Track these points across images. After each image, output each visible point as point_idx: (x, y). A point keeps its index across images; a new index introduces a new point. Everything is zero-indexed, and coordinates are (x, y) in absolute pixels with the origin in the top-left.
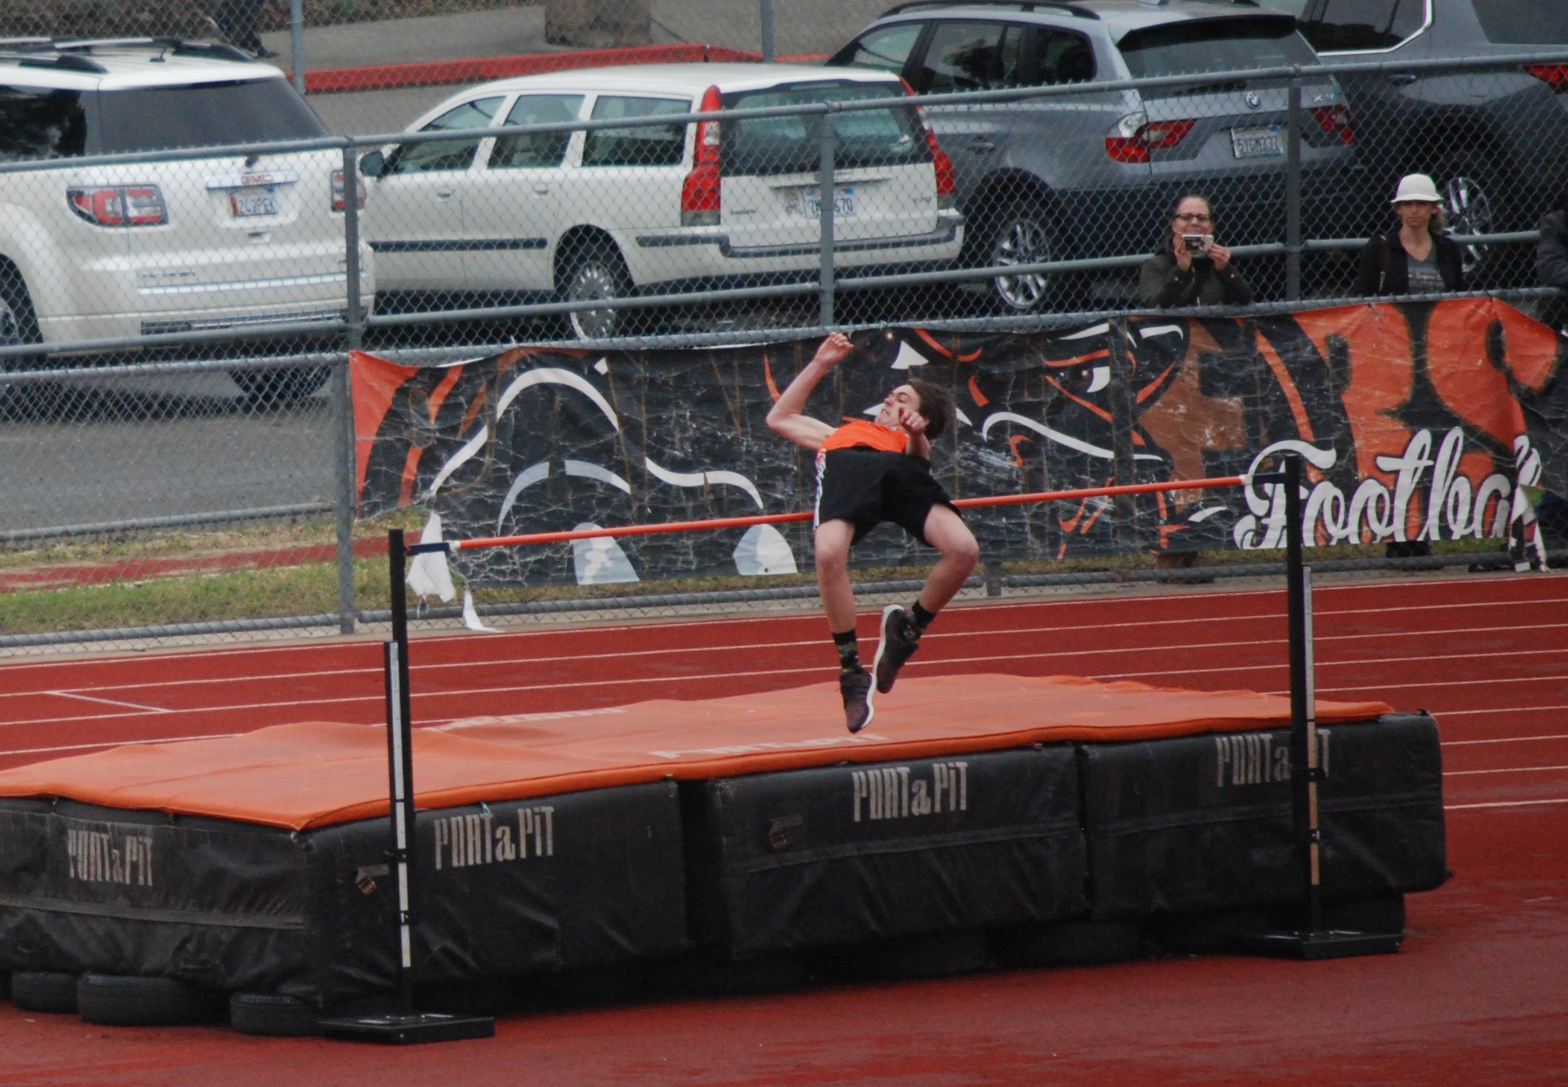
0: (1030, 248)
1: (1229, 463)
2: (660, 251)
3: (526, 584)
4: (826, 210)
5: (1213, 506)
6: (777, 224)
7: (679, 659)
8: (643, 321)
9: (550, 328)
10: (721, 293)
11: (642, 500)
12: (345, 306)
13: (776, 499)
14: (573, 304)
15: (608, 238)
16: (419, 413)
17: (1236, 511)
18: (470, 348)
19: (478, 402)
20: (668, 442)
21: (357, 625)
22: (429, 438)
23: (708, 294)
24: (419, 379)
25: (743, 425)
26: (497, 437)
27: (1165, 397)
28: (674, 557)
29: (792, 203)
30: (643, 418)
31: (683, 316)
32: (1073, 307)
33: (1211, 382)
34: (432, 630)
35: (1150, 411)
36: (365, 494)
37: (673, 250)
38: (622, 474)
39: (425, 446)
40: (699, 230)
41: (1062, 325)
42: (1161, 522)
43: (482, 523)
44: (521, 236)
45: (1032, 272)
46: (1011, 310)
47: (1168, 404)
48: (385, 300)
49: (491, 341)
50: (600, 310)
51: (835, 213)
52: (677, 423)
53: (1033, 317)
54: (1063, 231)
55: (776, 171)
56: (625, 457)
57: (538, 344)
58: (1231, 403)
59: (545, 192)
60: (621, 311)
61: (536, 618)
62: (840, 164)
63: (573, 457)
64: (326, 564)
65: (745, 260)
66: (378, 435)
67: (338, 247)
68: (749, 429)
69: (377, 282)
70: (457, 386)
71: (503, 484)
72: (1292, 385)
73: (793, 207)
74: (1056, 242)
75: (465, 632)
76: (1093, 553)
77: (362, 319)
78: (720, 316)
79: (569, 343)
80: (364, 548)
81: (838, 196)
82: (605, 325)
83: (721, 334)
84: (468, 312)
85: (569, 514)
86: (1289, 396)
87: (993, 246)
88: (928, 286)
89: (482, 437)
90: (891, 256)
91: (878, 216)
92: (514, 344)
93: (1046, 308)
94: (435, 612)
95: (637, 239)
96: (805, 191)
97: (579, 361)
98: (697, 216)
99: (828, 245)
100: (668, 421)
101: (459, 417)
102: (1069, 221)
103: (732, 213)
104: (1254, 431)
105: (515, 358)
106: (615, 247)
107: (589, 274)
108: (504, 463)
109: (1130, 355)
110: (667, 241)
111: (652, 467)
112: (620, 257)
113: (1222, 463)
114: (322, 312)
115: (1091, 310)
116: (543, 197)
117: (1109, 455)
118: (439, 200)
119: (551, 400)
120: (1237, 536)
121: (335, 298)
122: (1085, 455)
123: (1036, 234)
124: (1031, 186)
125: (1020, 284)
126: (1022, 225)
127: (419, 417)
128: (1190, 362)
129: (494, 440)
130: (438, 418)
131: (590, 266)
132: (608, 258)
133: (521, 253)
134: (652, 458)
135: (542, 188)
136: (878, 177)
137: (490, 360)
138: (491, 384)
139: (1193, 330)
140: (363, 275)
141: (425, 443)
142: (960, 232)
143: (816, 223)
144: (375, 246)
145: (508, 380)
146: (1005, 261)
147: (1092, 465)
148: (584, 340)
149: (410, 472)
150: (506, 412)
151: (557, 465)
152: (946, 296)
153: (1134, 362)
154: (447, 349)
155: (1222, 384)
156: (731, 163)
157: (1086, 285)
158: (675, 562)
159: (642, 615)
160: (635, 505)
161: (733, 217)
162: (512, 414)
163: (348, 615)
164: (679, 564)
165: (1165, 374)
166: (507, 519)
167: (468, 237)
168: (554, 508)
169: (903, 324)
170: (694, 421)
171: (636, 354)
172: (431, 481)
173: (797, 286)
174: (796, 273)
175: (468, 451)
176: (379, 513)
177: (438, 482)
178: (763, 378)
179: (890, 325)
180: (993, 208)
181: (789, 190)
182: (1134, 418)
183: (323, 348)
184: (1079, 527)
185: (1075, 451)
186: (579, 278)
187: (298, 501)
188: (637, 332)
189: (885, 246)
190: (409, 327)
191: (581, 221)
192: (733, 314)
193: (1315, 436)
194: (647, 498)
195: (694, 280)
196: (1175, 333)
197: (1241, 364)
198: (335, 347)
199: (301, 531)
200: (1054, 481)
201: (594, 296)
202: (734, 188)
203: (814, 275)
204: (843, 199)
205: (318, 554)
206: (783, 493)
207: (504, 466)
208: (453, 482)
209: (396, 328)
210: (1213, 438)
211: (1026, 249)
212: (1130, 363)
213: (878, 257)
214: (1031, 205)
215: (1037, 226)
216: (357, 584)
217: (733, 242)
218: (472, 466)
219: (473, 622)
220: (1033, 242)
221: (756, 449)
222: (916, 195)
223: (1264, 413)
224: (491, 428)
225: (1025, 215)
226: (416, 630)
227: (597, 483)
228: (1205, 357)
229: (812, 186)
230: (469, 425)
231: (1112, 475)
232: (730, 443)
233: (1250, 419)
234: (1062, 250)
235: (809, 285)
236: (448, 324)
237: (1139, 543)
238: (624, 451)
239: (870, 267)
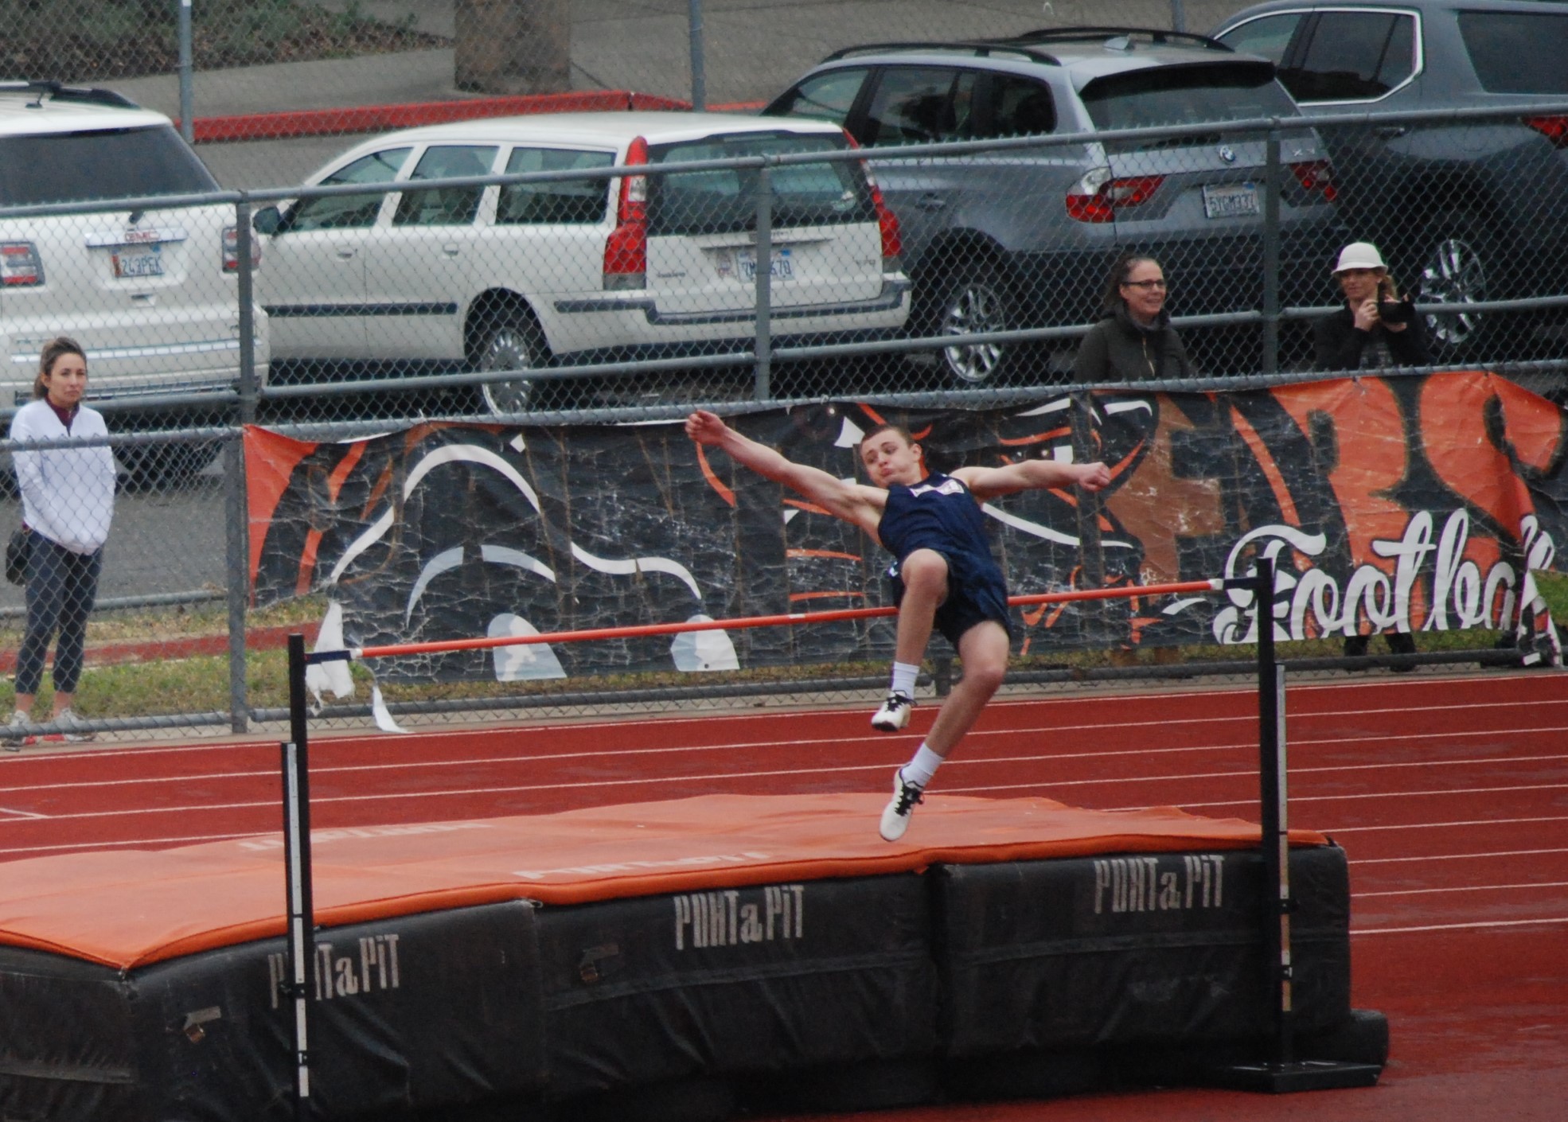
0: (983, 315)
1: (1205, 550)
2: (581, 317)
3: (435, 680)
4: (762, 274)
5: (1188, 597)
6: (708, 289)
7: (598, 762)
8: (562, 394)
9: (461, 402)
10: (648, 363)
11: (568, 589)
12: (238, 376)
13: (715, 589)
14: (485, 374)
15: (524, 303)
16: (319, 493)
17: (1215, 603)
18: (374, 422)
19: (384, 482)
20: (594, 525)
21: (250, 723)
22: (329, 520)
23: (633, 365)
24: (319, 455)
25: (675, 507)
26: (405, 519)
27: (1135, 478)
28: (605, 651)
29: (724, 266)
30: (566, 499)
31: (606, 388)
32: (1030, 380)
33: (1183, 463)
34: (331, 730)
35: (1119, 493)
36: (260, 581)
37: (595, 316)
38: (545, 560)
39: (325, 529)
40: (624, 295)
41: (1019, 400)
42: (1133, 614)
43: (389, 613)
44: (430, 300)
45: (985, 342)
46: (963, 384)
47: (1138, 487)
48: (281, 370)
49: (397, 415)
50: (515, 381)
51: (772, 277)
52: (603, 505)
53: (987, 391)
54: (1020, 297)
55: (708, 230)
56: (549, 543)
57: (449, 418)
58: (1207, 486)
59: (455, 253)
60: (538, 383)
61: (445, 717)
62: (777, 223)
63: (490, 541)
64: (216, 658)
65: (674, 328)
66: (274, 516)
67: (230, 311)
68: (683, 512)
69: (273, 350)
70: (360, 463)
71: (411, 570)
72: (1273, 465)
73: (726, 270)
74: (1013, 308)
75: (375, 732)
76: (1059, 648)
77: (256, 390)
78: (646, 388)
79: (482, 418)
80: (259, 640)
81: (775, 258)
82: (521, 399)
83: (649, 409)
84: (372, 383)
85: (487, 604)
86: (1270, 477)
87: (943, 313)
88: (872, 356)
89: (388, 519)
90: (833, 323)
91: (818, 280)
92: (422, 418)
93: (1001, 382)
94: (334, 710)
95: (555, 304)
96: (739, 253)
97: (494, 437)
98: (622, 279)
99: (763, 312)
100: (593, 503)
101: (362, 498)
102: (1027, 286)
103: (660, 276)
104: (1232, 516)
105: (424, 433)
106: (531, 314)
107: (502, 342)
108: (412, 547)
109: (1094, 433)
110: (589, 307)
111: (578, 552)
112: (538, 324)
113: (1198, 551)
114: (212, 382)
115: (1051, 383)
116: (454, 258)
117: (1074, 541)
118: (341, 260)
119: (465, 479)
120: (1217, 631)
121: (227, 367)
122: (1048, 542)
123: (990, 300)
124: (986, 248)
125: (972, 355)
126: (975, 291)
127: (318, 497)
128: (1161, 441)
129: (401, 523)
130: (339, 498)
131: (503, 334)
132: (524, 324)
133: (429, 319)
134: (577, 542)
135: (451, 247)
136: (819, 237)
137: (397, 436)
138: (398, 461)
139: (1162, 406)
140: (257, 342)
141: (326, 526)
142: (907, 297)
143: (751, 287)
144: (270, 310)
145: (416, 457)
146: (956, 329)
147: (1056, 553)
148: (498, 414)
149: (309, 557)
150: (414, 492)
151: (472, 551)
152: (892, 368)
153: (1099, 440)
154: (350, 424)
155: (1196, 465)
156: (659, 222)
157: (1045, 356)
158: (606, 656)
159: (560, 715)
160: (561, 595)
161: (661, 281)
162: (421, 494)
163: (241, 713)
164: (612, 659)
165: (1134, 453)
166: (417, 608)
167: (371, 301)
168: (470, 597)
169: (846, 398)
170: (622, 504)
171: (555, 430)
172: (332, 567)
173: (730, 356)
174: (729, 342)
175: (372, 535)
176: (274, 602)
177: (340, 568)
178: (694, 456)
179: (833, 399)
180: (944, 272)
181: (721, 251)
182: (1101, 501)
183: (214, 421)
184: (1043, 620)
185: (1037, 538)
186: (492, 347)
187: (186, 588)
188: (555, 406)
189: (825, 312)
190: (307, 399)
191: (495, 284)
192: (660, 386)
193: (1301, 520)
194: (574, 587)
195: (618, 349)
196: (1142, 410)
197: (1217, 442)
198: (227, 420)
199: (188, 621)
200: (1015, 570)
201: (509, 367)
202: (661, 249)
203: (748, 344)
204: (780, 262)
205: (206, 646)
206: (722, 581)
207: (412, 551)
208: (356, 569)
209: (293, 400)
210: (1187, 523)
211: (979, 318)
212: (1095, 441)
213: (819, 324)
214: (985, 269)
215: (991, 293)
216: (249, 679)
217: (660, 308)
218: (377, 551)
219: (385, 722)
220: (987, 309)
221: (690, 533)
222: (860, 257)
223: (1244, 495)
224: (397, 511)
225: (979, 279)
226: (316, 730)
227: (519, 570)
228: (1176, 435)
229: (748, 247)
230: (374, 505)
231: (1078, 563)
232: (661, 527)
233: (1229, 503)
234: (1019, 318)
235: (743, 355)
236: (350, 396)
237: (1110, 638)
238: (547, 534)
239: (810, 336)
